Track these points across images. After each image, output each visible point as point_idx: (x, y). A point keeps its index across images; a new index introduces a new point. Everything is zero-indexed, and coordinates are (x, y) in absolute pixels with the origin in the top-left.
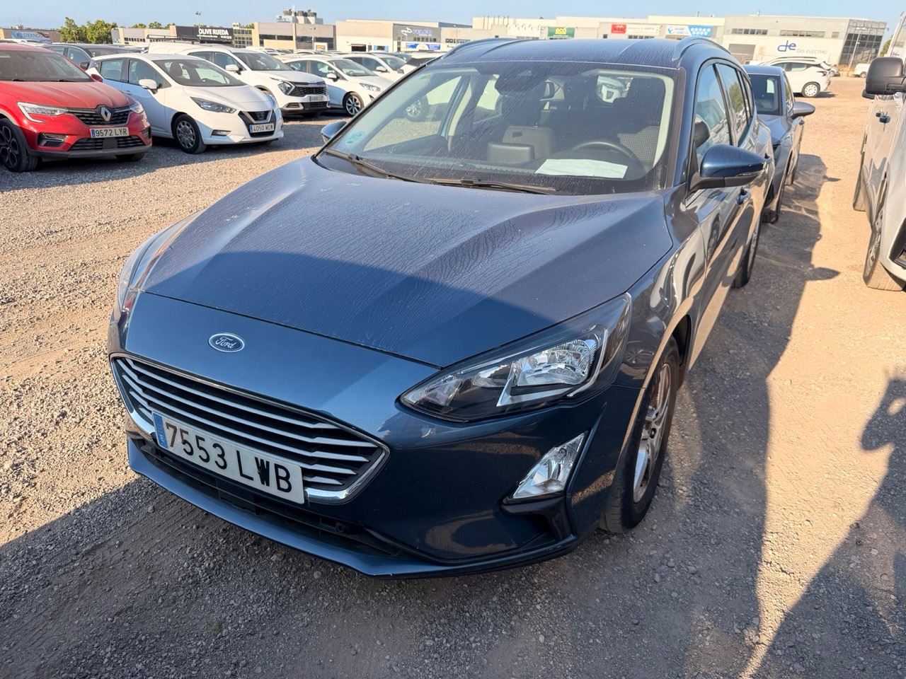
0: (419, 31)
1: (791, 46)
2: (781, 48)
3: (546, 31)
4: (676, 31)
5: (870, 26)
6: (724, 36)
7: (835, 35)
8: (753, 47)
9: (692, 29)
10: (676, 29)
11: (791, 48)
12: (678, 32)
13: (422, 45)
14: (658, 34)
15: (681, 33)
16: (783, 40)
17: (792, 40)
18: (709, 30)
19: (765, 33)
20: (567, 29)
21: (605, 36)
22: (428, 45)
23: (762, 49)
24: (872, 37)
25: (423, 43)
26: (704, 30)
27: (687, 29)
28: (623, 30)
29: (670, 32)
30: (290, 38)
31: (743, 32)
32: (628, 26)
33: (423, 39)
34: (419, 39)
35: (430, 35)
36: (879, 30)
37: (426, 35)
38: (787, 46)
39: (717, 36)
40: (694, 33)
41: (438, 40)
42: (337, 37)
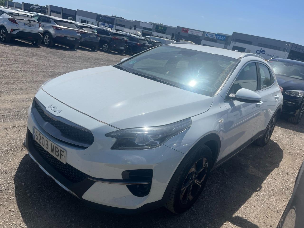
0: (106, 19)
1: (263, 52)
2: (258, 52)
6: (231, 42)
9: (217, 36)
12: (211, 37)
14: (202, 36)
16: (259, 48)
17: (263, 49)
18: (224, 38)
19: (250, 43)
20: (164, 27)
21: (179, 33)
22: (109, 25)
23: (248, 50)
25: (107, 24)
26: (222, 37)
27: (214, 36)
29: (207, 35)
30: (60, 13)
32: (189, 30)
33: (108, 22)
34: (106, 22)
38: (260, 51)
40: (218, 38)
41: (113, 23)
42: (77, 16)
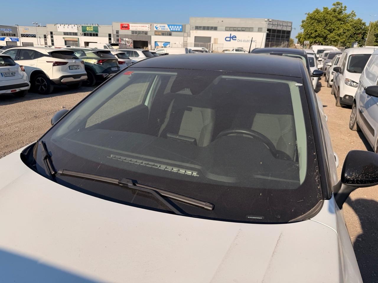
0: (4, 29)
1: (233, 38)
2: (228, 39)
3: (81, 28)
4: (160, 28)
5: (282, 24)
6: (191, 31)
7: (260, 30)
8: (210, 38)
9: (170, 27)
10: (160, 27)
11: (234, 39)
12: (162, 29)
13: (8, 39)
14: (150, 30)
15: (164, 29)
16: (228, 34)
17: (234, 33)
18: (181, 27)
19: (215, 29)
20: (94, 27)
21: (117, 32)
22: (11, 38)
23: (215, 39)
24: (284, 32)
25: (7, 37)
26: (178, 27)
27: (167, 27)
28: (127, 28)
29: (157, 28)
31: (202, 28)
32: (130, 25)
34: (5, 35)
35: (11, 32)
36: (288, 27)
37: (9, 32)
38: (230, 37)
39: (186, 32)
40: (172, 29)
41: (16, 35)
